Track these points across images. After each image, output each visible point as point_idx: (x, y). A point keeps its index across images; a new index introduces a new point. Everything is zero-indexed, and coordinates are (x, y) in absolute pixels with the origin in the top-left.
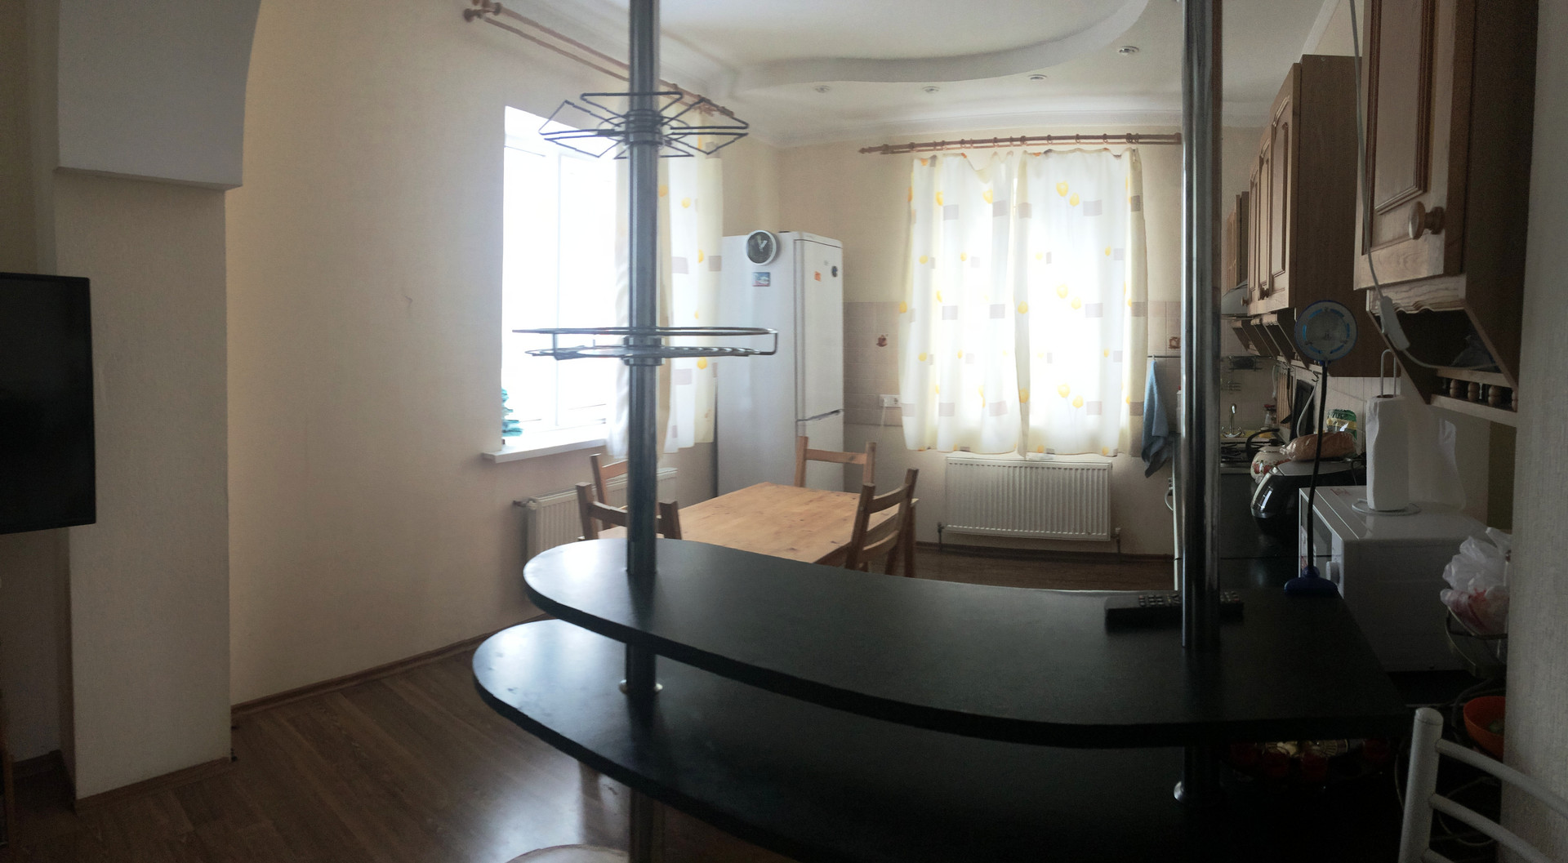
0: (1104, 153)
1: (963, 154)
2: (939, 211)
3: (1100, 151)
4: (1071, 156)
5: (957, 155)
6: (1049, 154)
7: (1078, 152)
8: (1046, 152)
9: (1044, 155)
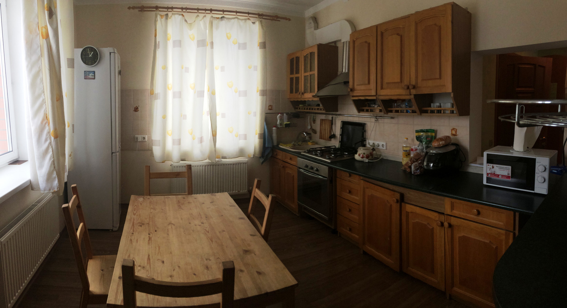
0: (248, 21)
1: (182, 15)
2: (170, 44)
3: (245, 19)
4: (233, 20)
5: (180, 15)
6: (223, 19)
7: (236, 19)
8: (222, 18)
9: (220, 19)
